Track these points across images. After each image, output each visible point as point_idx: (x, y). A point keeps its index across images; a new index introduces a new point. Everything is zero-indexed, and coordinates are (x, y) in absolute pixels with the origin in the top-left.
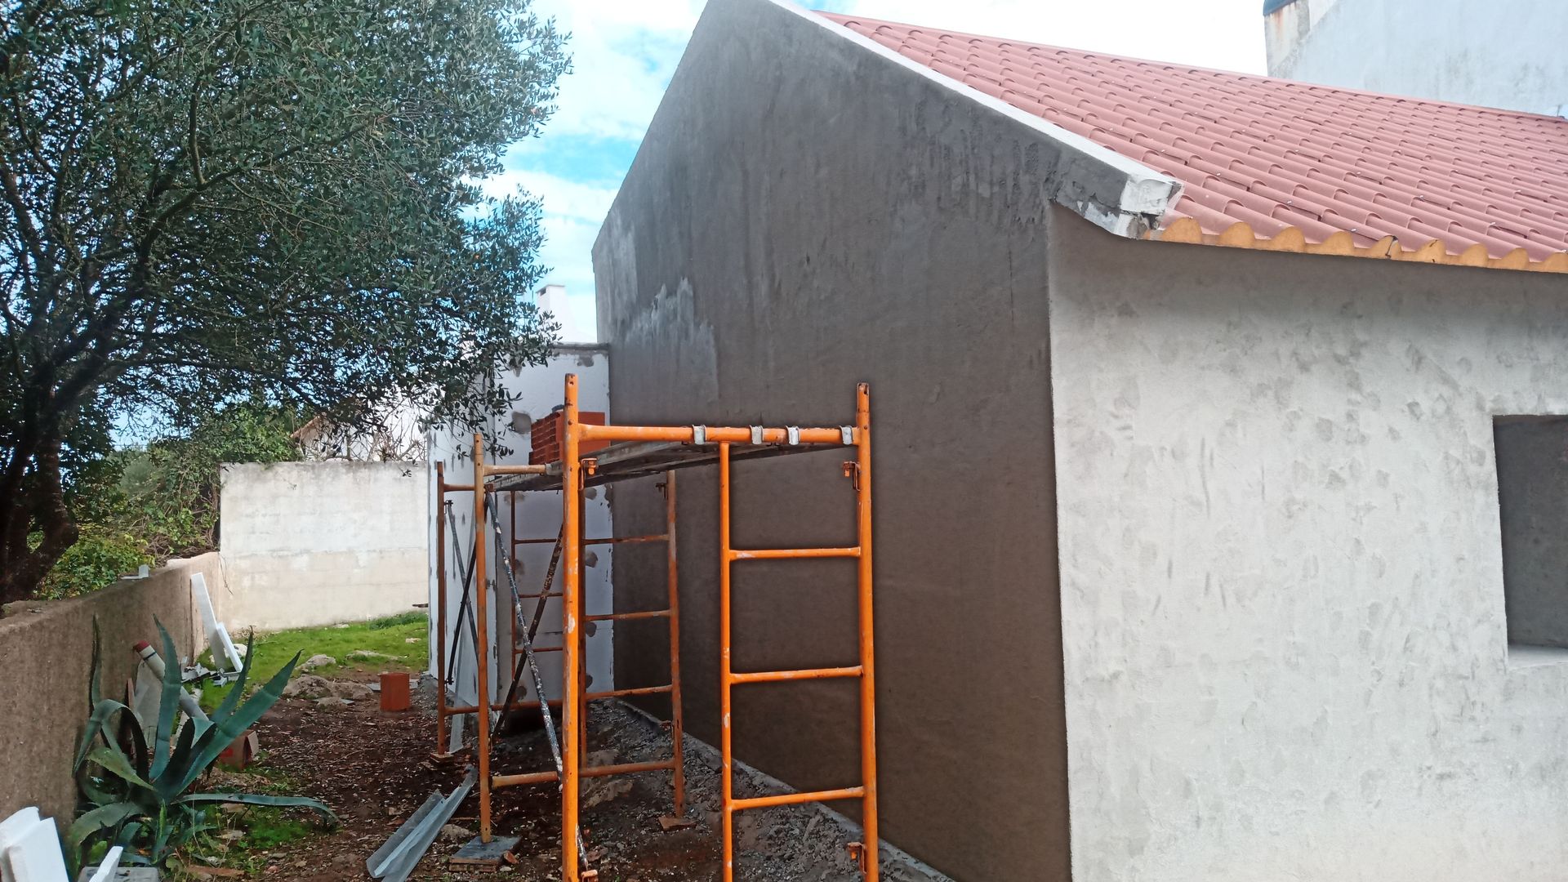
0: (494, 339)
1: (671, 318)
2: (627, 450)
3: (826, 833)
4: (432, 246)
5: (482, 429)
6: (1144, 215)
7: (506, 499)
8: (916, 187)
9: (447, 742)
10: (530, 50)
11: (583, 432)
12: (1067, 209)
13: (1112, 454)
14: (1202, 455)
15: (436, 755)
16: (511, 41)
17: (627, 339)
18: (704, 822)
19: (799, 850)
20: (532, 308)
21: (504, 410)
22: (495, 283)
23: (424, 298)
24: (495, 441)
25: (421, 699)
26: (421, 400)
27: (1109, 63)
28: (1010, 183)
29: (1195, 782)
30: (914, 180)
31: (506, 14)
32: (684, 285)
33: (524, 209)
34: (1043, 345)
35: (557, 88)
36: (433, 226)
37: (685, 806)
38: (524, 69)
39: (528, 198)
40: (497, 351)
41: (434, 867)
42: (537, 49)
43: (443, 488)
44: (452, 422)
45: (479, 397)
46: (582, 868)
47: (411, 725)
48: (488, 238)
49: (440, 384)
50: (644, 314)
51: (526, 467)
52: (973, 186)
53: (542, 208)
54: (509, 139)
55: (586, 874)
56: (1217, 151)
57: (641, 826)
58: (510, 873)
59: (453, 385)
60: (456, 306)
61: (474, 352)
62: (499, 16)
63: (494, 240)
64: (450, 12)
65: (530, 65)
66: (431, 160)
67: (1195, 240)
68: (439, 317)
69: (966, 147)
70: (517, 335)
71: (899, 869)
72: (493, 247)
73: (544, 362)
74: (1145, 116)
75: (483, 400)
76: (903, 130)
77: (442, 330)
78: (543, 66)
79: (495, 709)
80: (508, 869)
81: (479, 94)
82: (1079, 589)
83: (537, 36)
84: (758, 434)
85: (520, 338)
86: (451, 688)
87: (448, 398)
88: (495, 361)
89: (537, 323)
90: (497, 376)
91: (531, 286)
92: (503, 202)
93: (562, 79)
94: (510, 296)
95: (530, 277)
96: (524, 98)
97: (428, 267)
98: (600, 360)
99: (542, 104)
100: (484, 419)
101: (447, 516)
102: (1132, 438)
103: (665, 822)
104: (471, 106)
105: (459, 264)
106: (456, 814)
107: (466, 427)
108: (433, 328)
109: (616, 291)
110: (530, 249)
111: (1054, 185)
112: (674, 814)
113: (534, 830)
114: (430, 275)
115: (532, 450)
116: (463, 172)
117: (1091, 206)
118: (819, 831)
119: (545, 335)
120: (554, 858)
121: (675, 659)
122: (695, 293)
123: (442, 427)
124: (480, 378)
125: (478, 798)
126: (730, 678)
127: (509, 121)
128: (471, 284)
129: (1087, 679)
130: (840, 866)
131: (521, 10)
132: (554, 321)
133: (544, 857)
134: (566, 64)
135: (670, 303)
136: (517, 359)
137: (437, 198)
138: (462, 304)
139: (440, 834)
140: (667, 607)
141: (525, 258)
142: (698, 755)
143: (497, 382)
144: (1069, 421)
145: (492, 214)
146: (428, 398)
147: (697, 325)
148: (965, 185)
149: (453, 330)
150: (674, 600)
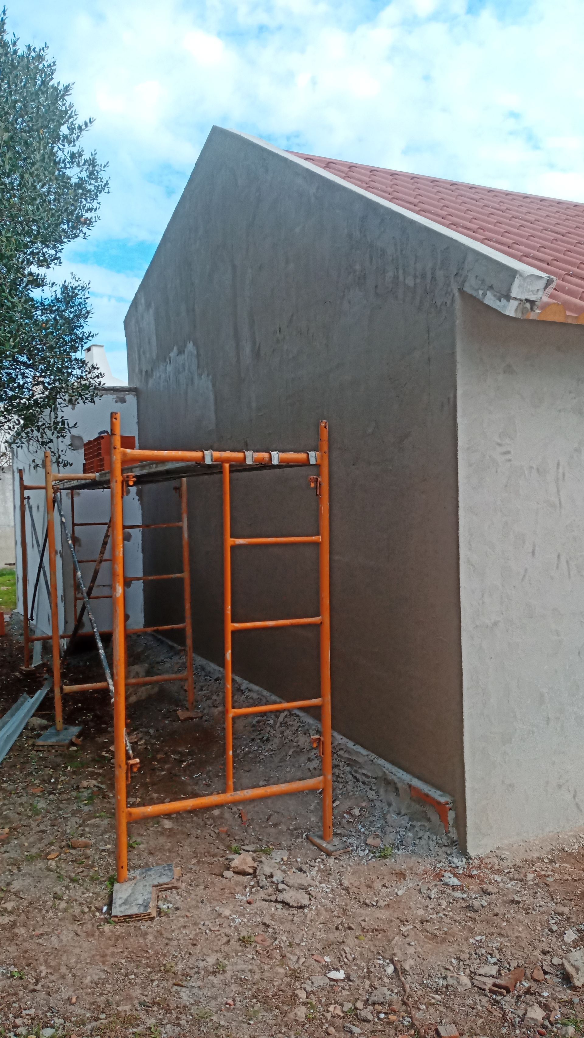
0: (57, 384)
1: (181, 370)
2: (154, 466)
3: (291, 723)
4: (11, 317)
5: (50, 448)
6: (527, 300)
7: (67, 494)
8: (359, 278)
9: (31, 658)
10: (79, 175)
11: (124, 454)
12: (471, 296)
13: (497, 472)
14: (557, 472)
15: (23, 668)
16: (65, 167)
17: (150, 385)
18: (208, 714)
19: (274, 734)
20: (83, 362)
21: (65, 434)
22: (57, 344)
23: (6, 355)
24: (59, 456)
25: (12, 628)
26: (6, 427)
27: (486, 193)
28: (429, 276)
29: (546, 695)
30: (358, 273)
31: (61, 147)
32: (190, 346)
33: (76, 291)
34: (452, 395)
35: (99, 203)
36: (12, 302)
37: (195, 704)
38: (75, 190)
39: (79, 283)
40: (59, 392)
41: (24, 747)
42: (84, 175)
43: (24, 488)
44: (28, 442)
45: (47, 426)
46: (128, 758)
47: (6, 646)
48: (52, 312)
49: (20, 416)
50: (162, 367)
51: (81, 475)
52: (401, 278)
53: (89, 290)
54: (65, 240)
55: (131, 762)
56: (567, 255)
57: (165, 717)
58: (76, 751)
59: (28, 417)
60: (30, 361)
61: (43, 393)
62: (56, 149)
63: (56, 313)
64: (20, 144)
65: (79, 185)
66: (9, 253)
67: (561, 319)
68: (17, 368)
69: (396, 250)
70: (73, 381)
71: (342, 749)
72: (55, 318)
73: (93, 401)
74: (516, 230)
75: (50, 427)
76: (350, 236)
77: (20, 377)
78: (89, 187)
79: (62, 637)
80: (75, 748)
81: (43, 205)
82: (472, 565)
83: (84, 164)
84: (250, 457)
85: (76, 384)
86: (34, 622)
87: (25, 426)
88: (58, 400)
89: (87, 373)
90: (59, 410)
91: (82, 346)
92: (61, 286)
93: (102, 197)
94: (68, 354)
95: (82, 339)
96: (75, 210)
97: (9, 332)
98: (131, 399)
99: (88, 215)
100: (51, 441)
101: (27, 506)
102: (510, 460)
103: (182, 714)
104: (37, 213)
105: (31, 330)
106: (39, 709)
107: (39, 446)
108: (13, 376)
109: (142, 350)
110: (81, 320)
111: (462, 279)
112: (187, 709)
113: (92, 720)
114: (10, 338)
115: (84, 462)
116: (32, 263)
117: (489, 294)
118: (287, 722)
119: (92, 381)
120: (106, 740)
121: (188, 606)
122: (198, 353)
123: (22, 447)
124: (47, 411)
125: (53, 698)
126: (231, 626)
127: (65, 227)
128: (40, 345)
129: (477, 626)
130: (302, 746)
131: (72, 144)
132: (99, 371)
133: (99, 739)
134: (105, 186)
135: (181, 358)
136: (74, 398)
137: (14, 282)
138: (34, 359)
139: (27, 724)
140: (182, 571)
141: (78, 326)
142: (203, 669)
143: (60, 414)
144: (468, 449)
145: (53, 294)
146: (11, 425)
147: (200, 375)
148: (396, 277)
149: (28, 378)
150: (186, 567)
